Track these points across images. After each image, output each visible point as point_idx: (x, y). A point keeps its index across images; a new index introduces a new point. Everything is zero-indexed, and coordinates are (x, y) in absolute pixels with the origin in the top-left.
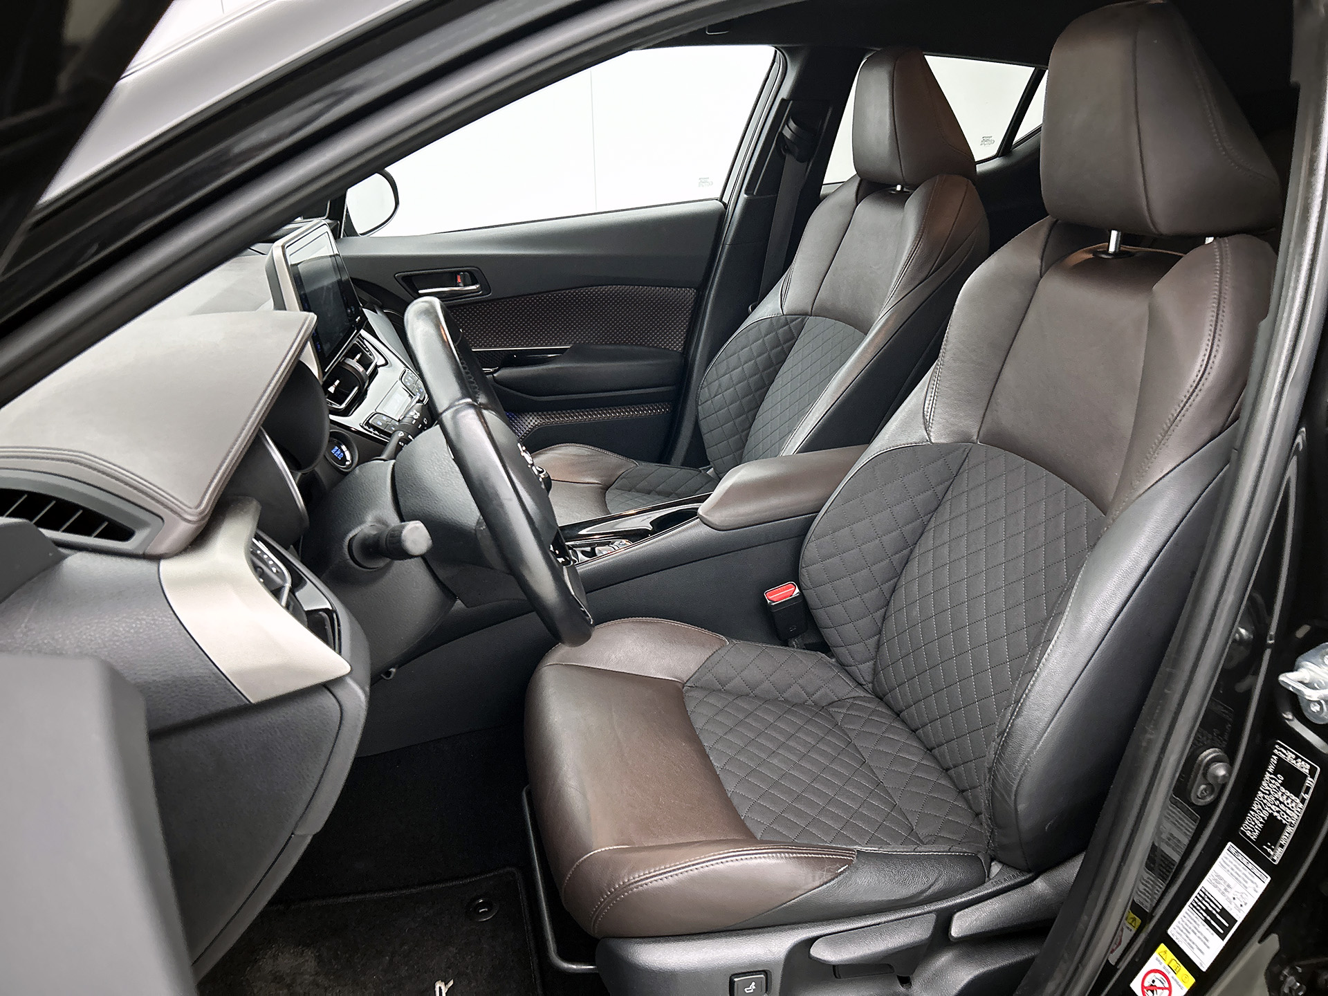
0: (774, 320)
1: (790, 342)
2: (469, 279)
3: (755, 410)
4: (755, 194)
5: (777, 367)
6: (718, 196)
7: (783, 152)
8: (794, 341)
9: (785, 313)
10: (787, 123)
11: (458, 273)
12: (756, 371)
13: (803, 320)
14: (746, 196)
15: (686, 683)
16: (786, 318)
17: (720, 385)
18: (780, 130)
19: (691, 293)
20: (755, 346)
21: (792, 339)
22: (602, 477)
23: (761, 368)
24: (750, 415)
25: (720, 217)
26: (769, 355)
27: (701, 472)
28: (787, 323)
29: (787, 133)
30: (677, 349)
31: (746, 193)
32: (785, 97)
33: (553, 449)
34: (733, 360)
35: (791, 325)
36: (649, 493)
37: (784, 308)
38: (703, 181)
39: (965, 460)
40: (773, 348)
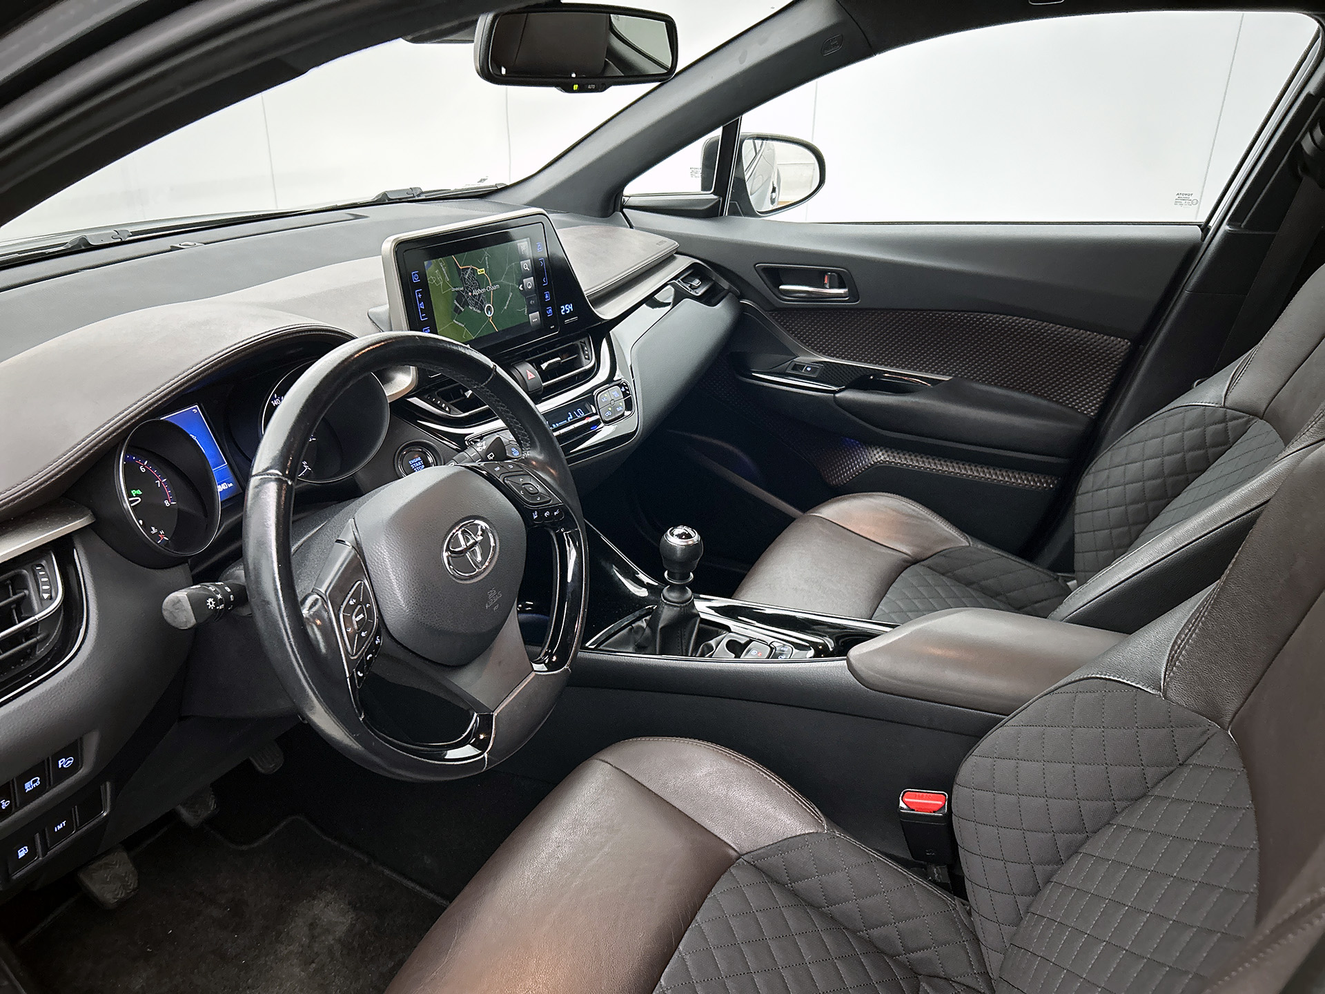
0: (1208, 412)
1: (1220, 448)
2: (836, 281)
3: (1141, 526)
4: (1242, 226)
5: (1190, 477)
6: (1203, 219)
7: (1300, 172)
8: (1226, 447)
9: (1226, 404)
10: (1311, 130)
11: (825, 272)
12: (1159, 474)
13: (1248, 422)
14: (1228, 228)
15: (743, 855)
16: (1225, 413)
17: (1108, 477)
18: (1297, 139)
19: (1125, 344)
20: (1171, 440)
21: (1224, 443)
22: (918, 546)
23: (1166, 472)
24: (1134, 529)
25: (1190, 251)
26: (1184, 457)
27: (1057, 579)
28: (1224, 420)
29: (1307, 145)
30: (1089, 413)
31: (1229, 224)
32: (1312, 92)
33: (870, 496)
34: (1135, 451)
35: (1230, 424)
36: (970, 584)
37: (1230, 397)
38: (1183, 198)
39: (1200, 748)
40: (1192, 449)
